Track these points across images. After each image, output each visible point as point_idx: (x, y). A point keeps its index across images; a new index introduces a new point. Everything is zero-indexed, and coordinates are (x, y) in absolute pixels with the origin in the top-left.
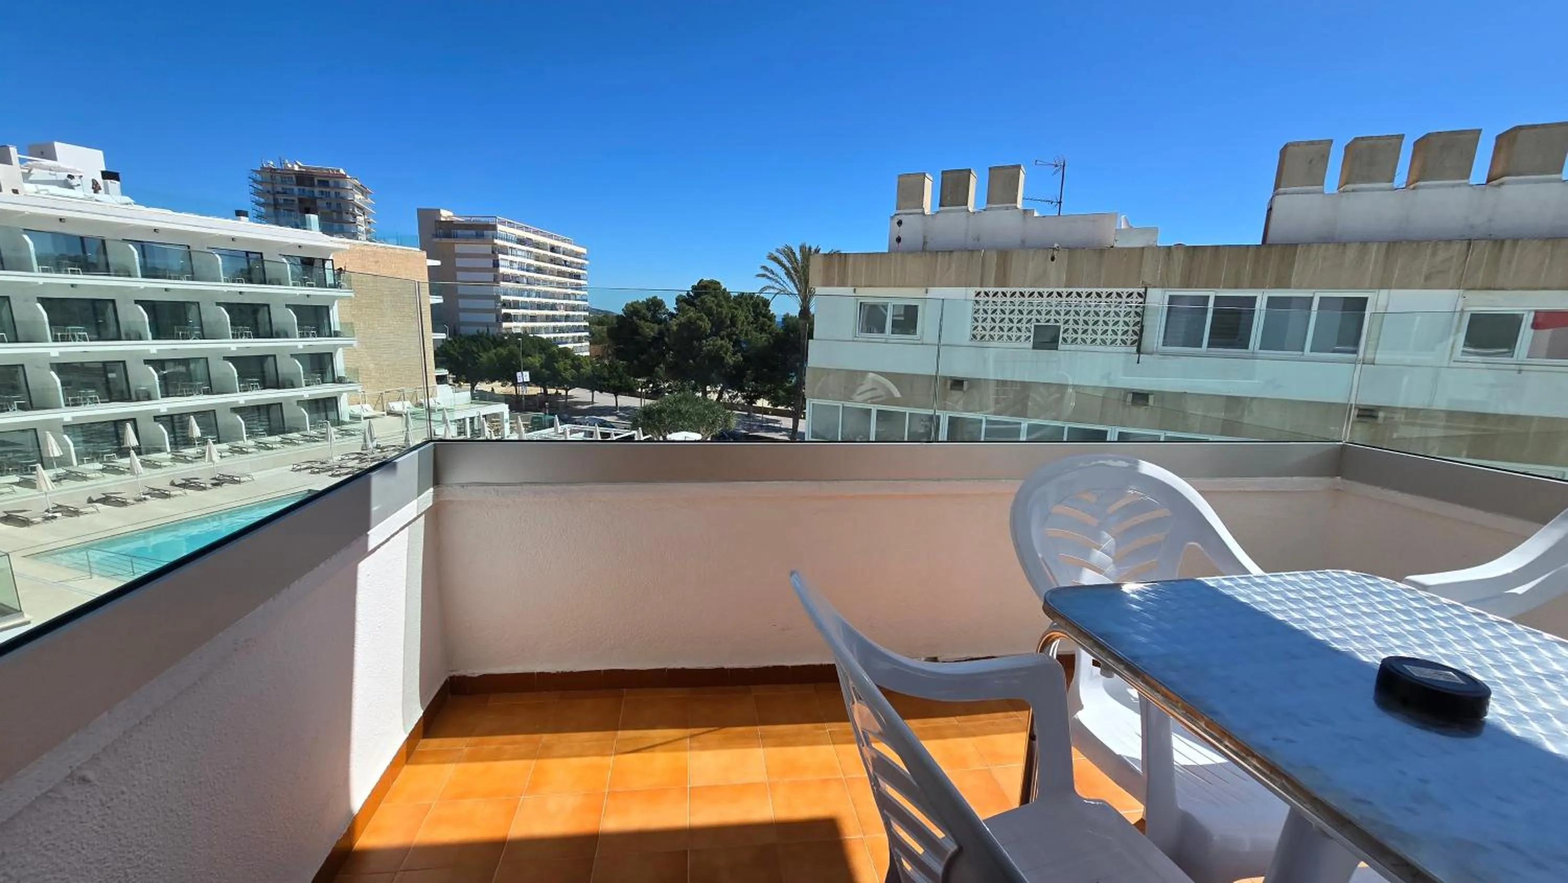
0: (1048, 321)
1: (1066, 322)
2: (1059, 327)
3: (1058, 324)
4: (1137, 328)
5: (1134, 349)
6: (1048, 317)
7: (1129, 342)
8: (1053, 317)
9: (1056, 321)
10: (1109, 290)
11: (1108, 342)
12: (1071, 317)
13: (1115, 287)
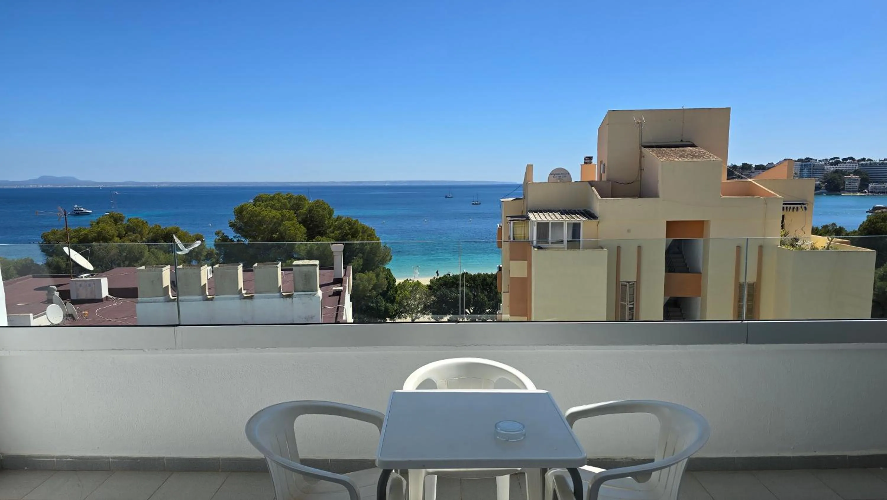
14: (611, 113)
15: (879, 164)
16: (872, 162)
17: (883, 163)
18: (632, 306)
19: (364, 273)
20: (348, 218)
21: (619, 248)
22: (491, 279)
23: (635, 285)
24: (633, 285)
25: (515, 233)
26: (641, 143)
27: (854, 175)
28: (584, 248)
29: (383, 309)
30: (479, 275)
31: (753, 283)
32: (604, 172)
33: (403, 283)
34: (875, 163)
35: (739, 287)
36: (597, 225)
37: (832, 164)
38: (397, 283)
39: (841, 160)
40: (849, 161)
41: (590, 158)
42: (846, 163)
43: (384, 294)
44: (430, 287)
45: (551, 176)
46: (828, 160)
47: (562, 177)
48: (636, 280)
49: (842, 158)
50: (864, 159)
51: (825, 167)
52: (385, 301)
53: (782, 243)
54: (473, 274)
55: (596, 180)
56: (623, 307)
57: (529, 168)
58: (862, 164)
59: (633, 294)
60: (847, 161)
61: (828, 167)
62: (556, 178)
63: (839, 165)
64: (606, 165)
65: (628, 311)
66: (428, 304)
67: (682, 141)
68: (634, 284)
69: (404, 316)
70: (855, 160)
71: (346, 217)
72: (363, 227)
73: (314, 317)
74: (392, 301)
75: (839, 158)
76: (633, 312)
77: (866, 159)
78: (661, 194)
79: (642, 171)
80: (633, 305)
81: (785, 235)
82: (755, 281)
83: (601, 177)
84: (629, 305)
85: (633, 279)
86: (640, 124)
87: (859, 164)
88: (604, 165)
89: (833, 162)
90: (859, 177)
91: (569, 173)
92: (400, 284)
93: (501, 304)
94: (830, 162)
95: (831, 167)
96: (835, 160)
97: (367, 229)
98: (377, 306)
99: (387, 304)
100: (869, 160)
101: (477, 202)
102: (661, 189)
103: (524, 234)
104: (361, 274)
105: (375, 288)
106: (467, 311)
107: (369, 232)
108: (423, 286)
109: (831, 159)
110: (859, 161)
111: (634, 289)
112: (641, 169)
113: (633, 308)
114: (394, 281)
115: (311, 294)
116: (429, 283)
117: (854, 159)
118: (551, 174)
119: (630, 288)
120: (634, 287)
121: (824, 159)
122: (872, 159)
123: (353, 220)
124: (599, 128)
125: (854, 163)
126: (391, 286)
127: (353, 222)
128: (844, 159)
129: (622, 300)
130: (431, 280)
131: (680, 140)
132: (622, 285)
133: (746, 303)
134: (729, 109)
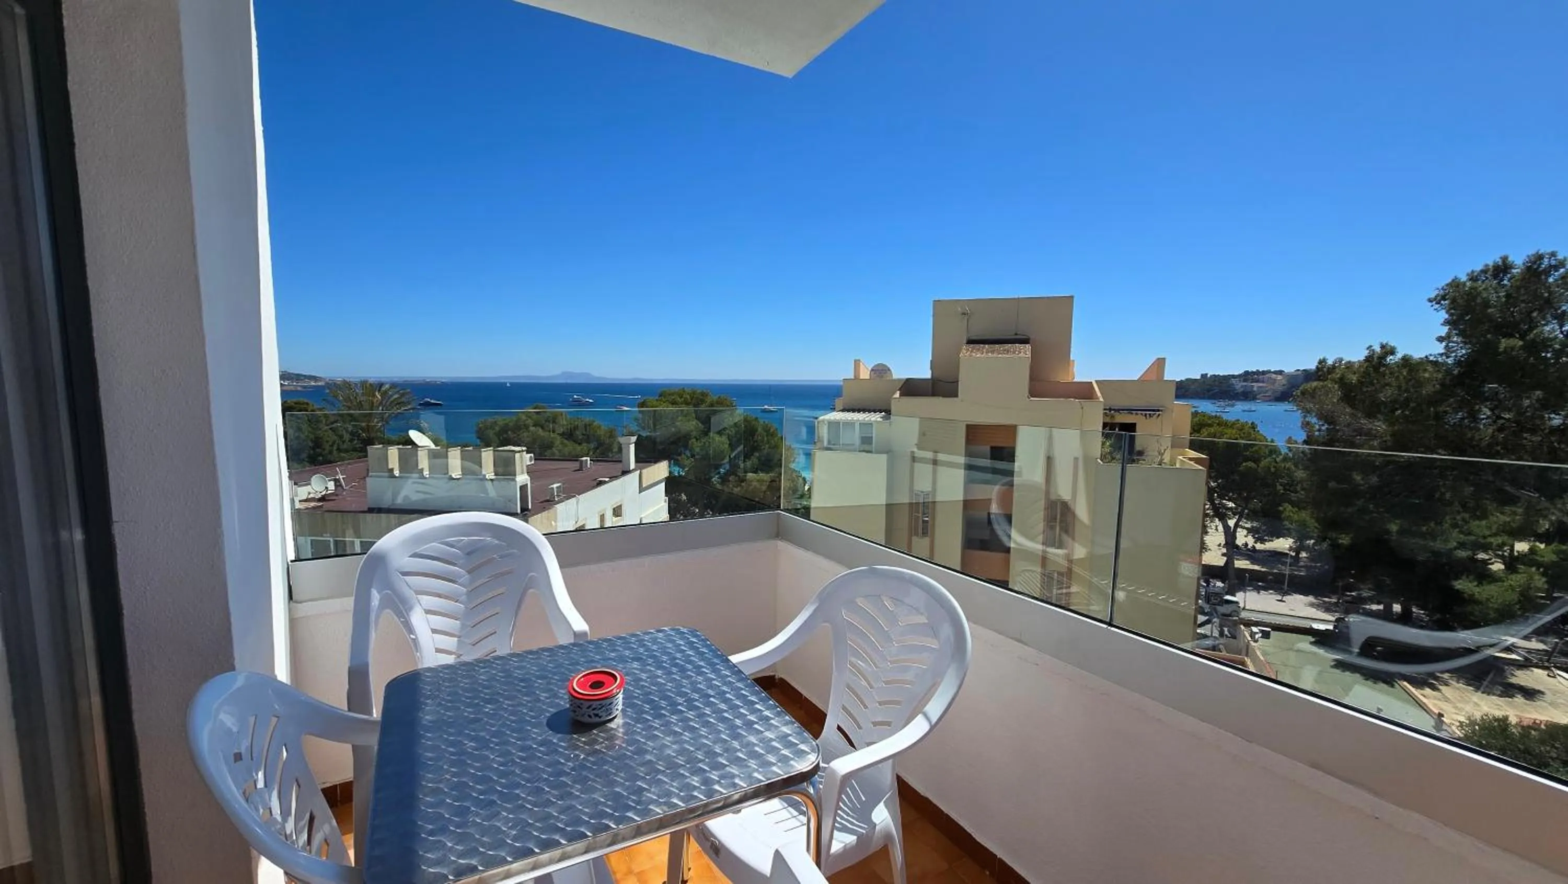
14: (938, 302)
18: (927, 519)
26: (968, 338)
36: (890, 427)
45: (871, 373)
47: (882, 375)
48: (930, 490)
56: (917, 519)
62: (875, 376)
65: (923, 524)
67: (1016, 334)
73: (511, 500)
76: (928, 525)
78: (960, 394)
80: (928, 517)
84: (925, 517)
85: (927, 489)
86: (967, 314)
91: (889, 370)
102: (961, 389)
113: (927, 522)
118: (872, 370)
119: (924, 498)
129: (917, 511)
131: (1014, 333)
132: (916, 494)
133: (1058, 524)
134: (1072, 297)
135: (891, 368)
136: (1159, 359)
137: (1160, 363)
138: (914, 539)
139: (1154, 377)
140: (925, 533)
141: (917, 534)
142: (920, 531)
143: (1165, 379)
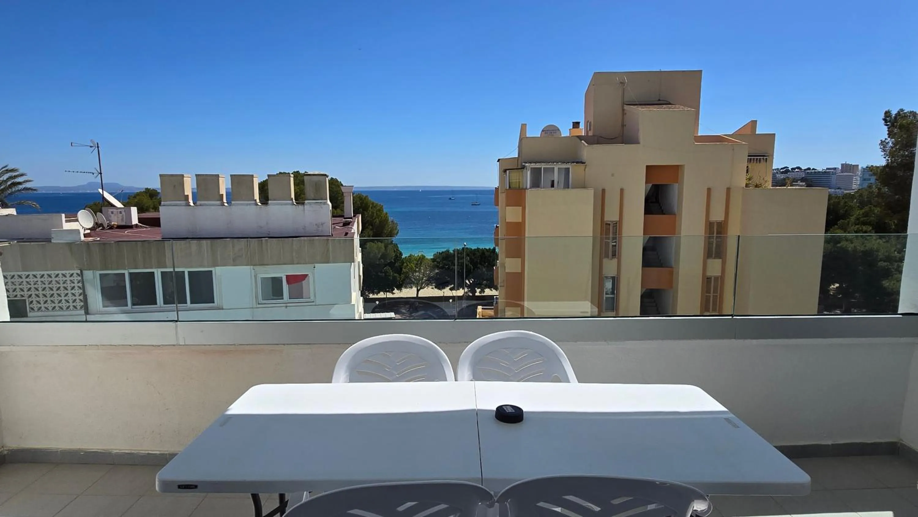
0: (16, 296)
1: (30, 296)
2: (25, 300)
3: (24, 298)
4: (81, 297)
5: (83, 312)
6: (15, 293)
7: (79, 307)
8: (19, 293)
9: (22, 296)
10: (57, 272)
11: (65, 308)
12: (33, 292)
13: (61, 270)
14: (597, 75)
15: (823, 173)
16: (816, 171)
17: (825, 172)
18: (615, 244)
19: (373, 242)
20: (359, 194)
21: (604, 191)
22: (489, 253)
23: (618, 224)
24: (615, 225)
25: (510, 179)
26: (624, 102)
27: (801, 182)
28: (572, 188)
29: (391, 278)
30: (478, 249)
31: (721, 221)
32: (590, 130)
33: (408, 257)
34: (819, 172)
35: (710, 226)
36: (585, 170)
37: (782, 173)
38: (403, 257)
39: (790, 169)
40: (797, 170)
41: (578, 123)
42: (794, 172)
43: (391, 265)
44: (433, 260)
45: (542, 132)
46: (779, 169)
47: (552, 133)
48: (618, 220)
49: (791, 168)
50: (809, 169)
51: (777, 175)
52: (392, 272)
53: (747, 185)
54: (473, 249)
55: (583, 135)
56: (607, 244)
57: (524, 126)
58: (808, 173)
59: (616, 232)
60: (795, 170)
61: (779, 175)
62: (547, 134)
63: (788, 173)
64: (592, 123)
65: (612, 248)
66: (432, 275)
67: (659, 100)
68: (616, 223)
69: (410, 286)
70: (802, 170)
71: (357, 194)
72: (373, 203)
73: (324, 223)
74: (399, 271)
75: (788, 168)
76: (616, 249)
77: (811, 169)
78: (641, 140)
79: (624, 127)
80: (615, 242)
81: (750, 179)
82: (723, 219)
83: (587, 132)
84: (613, 242)
85: (616, 218)
86: (622, 83)
87: (805, 173)
88: (590, 123)
89: (783, 171)
90: (805, 184)
91: (559, 130)
92: (406, 257)
93: (498, 261)
94: (781, 171)
95: (782, 175)
96: (785, 169)
97: (376, 206)
98: (385, 275)
99: (395, 275)
100: (813, 169)
101: (477, 203)
102: (642, 137)
103: (519, 179)
104: (371, 243)
105: (384, 256)
106: (467, 282)
107: (378, 208)
108: (427, 259)
109: (782, 169)
110: (805, 170)
111: (616, 228)
112: (623, 126)
113: (615, 245)
114: (401, 254)
115: (321, 203)
116: (432, 257)
117: (801, 168)
118: (543, 131)
119: (613, 227)
120: (616, 226)
121: (776, 168)
122: (815, 168)
123: (363, 196)
124: (586, 94)
125: (802, 172)
126: (398, 258)
127: (364, 197)
128: (792, 169)
129: (606, 238)
130: (434, 255)
131: (658, 99)
132: (606, 224)
133: (715, 239)
134: (701, 71)
135: (560, 129)
136: (752, 121)
137: (754, 123)
138: (605, 261)
139: (748, 132)
140: (614, 255)
141: (607, 256)
142: (610, 254)
143: (757, 133)
